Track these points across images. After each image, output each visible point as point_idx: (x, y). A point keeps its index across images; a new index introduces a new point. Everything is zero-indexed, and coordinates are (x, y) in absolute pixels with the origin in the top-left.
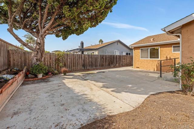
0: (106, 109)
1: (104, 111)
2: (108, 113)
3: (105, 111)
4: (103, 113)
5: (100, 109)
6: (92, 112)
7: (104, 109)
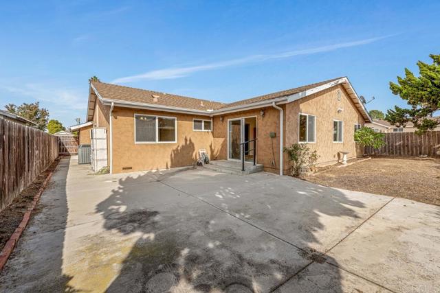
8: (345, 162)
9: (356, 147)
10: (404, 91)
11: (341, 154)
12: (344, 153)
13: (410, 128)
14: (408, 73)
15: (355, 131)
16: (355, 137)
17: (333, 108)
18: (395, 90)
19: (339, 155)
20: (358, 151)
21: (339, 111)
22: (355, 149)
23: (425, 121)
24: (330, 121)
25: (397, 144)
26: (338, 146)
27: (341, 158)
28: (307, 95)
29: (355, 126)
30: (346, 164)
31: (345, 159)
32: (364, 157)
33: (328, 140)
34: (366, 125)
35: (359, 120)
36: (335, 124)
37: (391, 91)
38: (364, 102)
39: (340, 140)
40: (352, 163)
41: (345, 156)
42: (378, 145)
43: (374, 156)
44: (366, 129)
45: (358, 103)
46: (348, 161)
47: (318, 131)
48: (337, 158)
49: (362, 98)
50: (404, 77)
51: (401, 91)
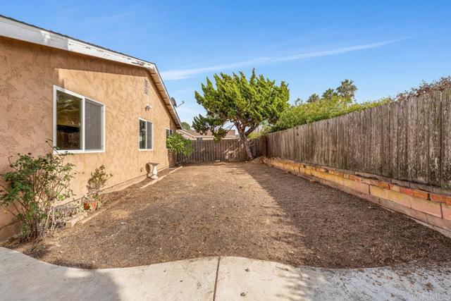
0: (291, 284)
1: (302, 280)
2: (292, 272)
3: (298, 278)
4: (305, 275)
5: (310, 289)
6: (339, 289)
7: (299, 287)
8: (155, 177)
9: (169, 155)
10: (206, 101)
11: (151, 166)
12: (155, 165)
13: (209, 137)
14: (209, 82)
15: (167, 137)
16: (167, 143)
17: (138, 101)
18: (199, 100)
19: (148, 167)
20: (171, 159)
21: (147, 108)
22: (167, 158)
23: (220, 129)
24: (133, 118)
25: (202, 150)
26: (146, 156)
27: (151, 171)
28: (70, 48)
29: (167, 131)
30: (156, 179)
31: (155, 172)
32: (177, 166)
33: (131, 146)
34: (177, 131)
35: (170, 124)
36: (142, 124)
37: (196, 100)
38: (175, 105)
39: (149, 147)
40: (162, 177)
41: (155, 167)
42: (187, 153)
43: (185, 164)
44: (178, 135)
45: (169, 105)
46: (159, 174)
47: (110, 131)
48: (145, 172)
49: (173, 100)
50: (206, 85)
51: (203, 101)
